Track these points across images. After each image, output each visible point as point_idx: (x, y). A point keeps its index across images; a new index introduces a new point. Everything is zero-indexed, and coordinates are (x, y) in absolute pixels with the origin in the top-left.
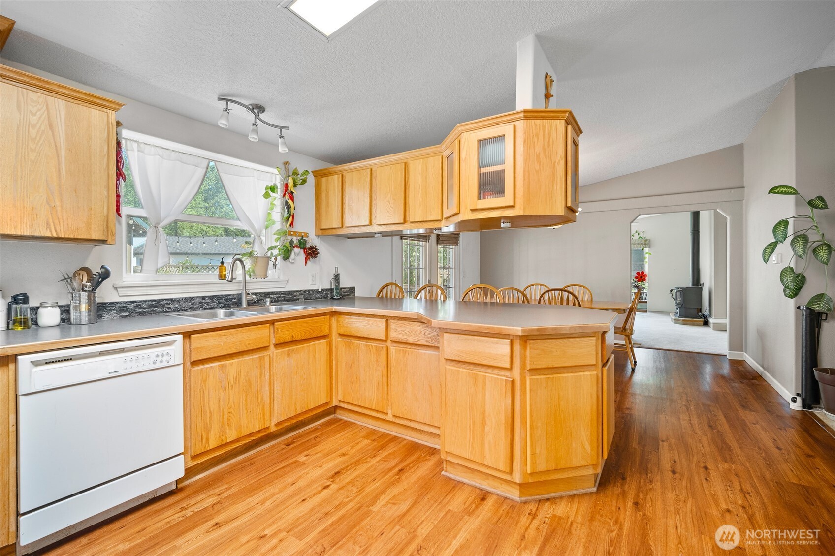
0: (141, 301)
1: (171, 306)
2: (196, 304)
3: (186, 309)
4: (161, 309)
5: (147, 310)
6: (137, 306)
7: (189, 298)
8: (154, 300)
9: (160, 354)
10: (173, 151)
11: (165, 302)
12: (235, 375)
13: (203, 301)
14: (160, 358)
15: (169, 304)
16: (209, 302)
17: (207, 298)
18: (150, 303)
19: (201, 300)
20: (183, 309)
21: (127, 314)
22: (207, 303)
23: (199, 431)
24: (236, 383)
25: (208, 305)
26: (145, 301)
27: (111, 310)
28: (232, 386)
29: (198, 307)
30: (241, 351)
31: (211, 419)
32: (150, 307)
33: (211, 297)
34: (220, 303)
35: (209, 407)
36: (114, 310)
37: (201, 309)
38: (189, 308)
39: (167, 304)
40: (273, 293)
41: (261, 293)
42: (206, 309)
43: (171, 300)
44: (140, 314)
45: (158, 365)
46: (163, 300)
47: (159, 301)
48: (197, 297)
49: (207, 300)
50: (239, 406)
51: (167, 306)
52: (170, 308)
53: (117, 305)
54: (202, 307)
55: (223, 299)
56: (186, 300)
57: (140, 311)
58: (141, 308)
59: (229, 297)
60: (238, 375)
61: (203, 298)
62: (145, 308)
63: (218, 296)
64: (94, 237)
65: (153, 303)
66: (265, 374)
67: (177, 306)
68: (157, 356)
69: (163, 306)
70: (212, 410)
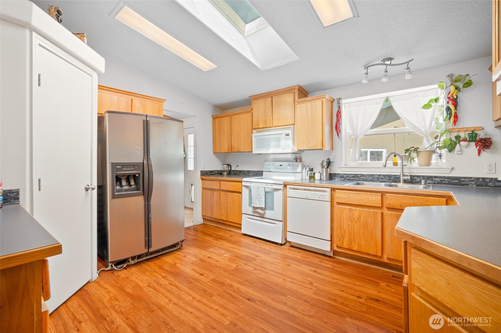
0: (349, 174)
1: (362, 178)
2: (375, 178)
3: (369, 180)
4: (357, 179)
5: (351, 178)
6: (347, 176)
7: (371, 175)
8: (354, 174)
9: (321, 195)
10: (364, 101)
11: (359, 176)
12: (358, 216)
13: (379, 177)
14: (321, 197)
15: (361, 177)
16: (383, 178)
17: (382, 176)
18: (352, 175)
19: (378, 176)
20: (368, 180)
21: (343, 179)
22: (382, 179)
23: (339, 236)
24: (358, 221)
25: (382, 180)
26: (351, 174)
27: (338, 177)
28: (356, 222)
29: (376, 180)
30: (361, 204)
31: (345, 233)
32: (352, 177)
33: (384, 175)
34: (390, 179)
35: (344, 227)
36: (339, 177)
37: (378, 181)
38: (371, 180)
39: (360, 177)
40: (435, 177)
41: (424, 176)
42: (381, 182)
43: (362, 175)
44: (348, 180)
45: (320, 199)
46: (358, 174)
47: (357, 175)
48: (376, 175)
49: (382, 177)
50: (360, 234)
51: (360, 178)
52: (361, 179)
53: (340, 175)
54: (379, 180)
55: (392, 177)
56: (369, 175)
57: (348, 178)
58: (349, 177)
59: (396, 176)
60: (360, 217)
61: (380, 175)
62: (351, 177)
63: (389, 175)
64: (318, 148)
65: (354, 175)
66: (377, 222)
67: (365, 178)
68: (320, 195)
69: (358, 178)
70: (345, 229)
